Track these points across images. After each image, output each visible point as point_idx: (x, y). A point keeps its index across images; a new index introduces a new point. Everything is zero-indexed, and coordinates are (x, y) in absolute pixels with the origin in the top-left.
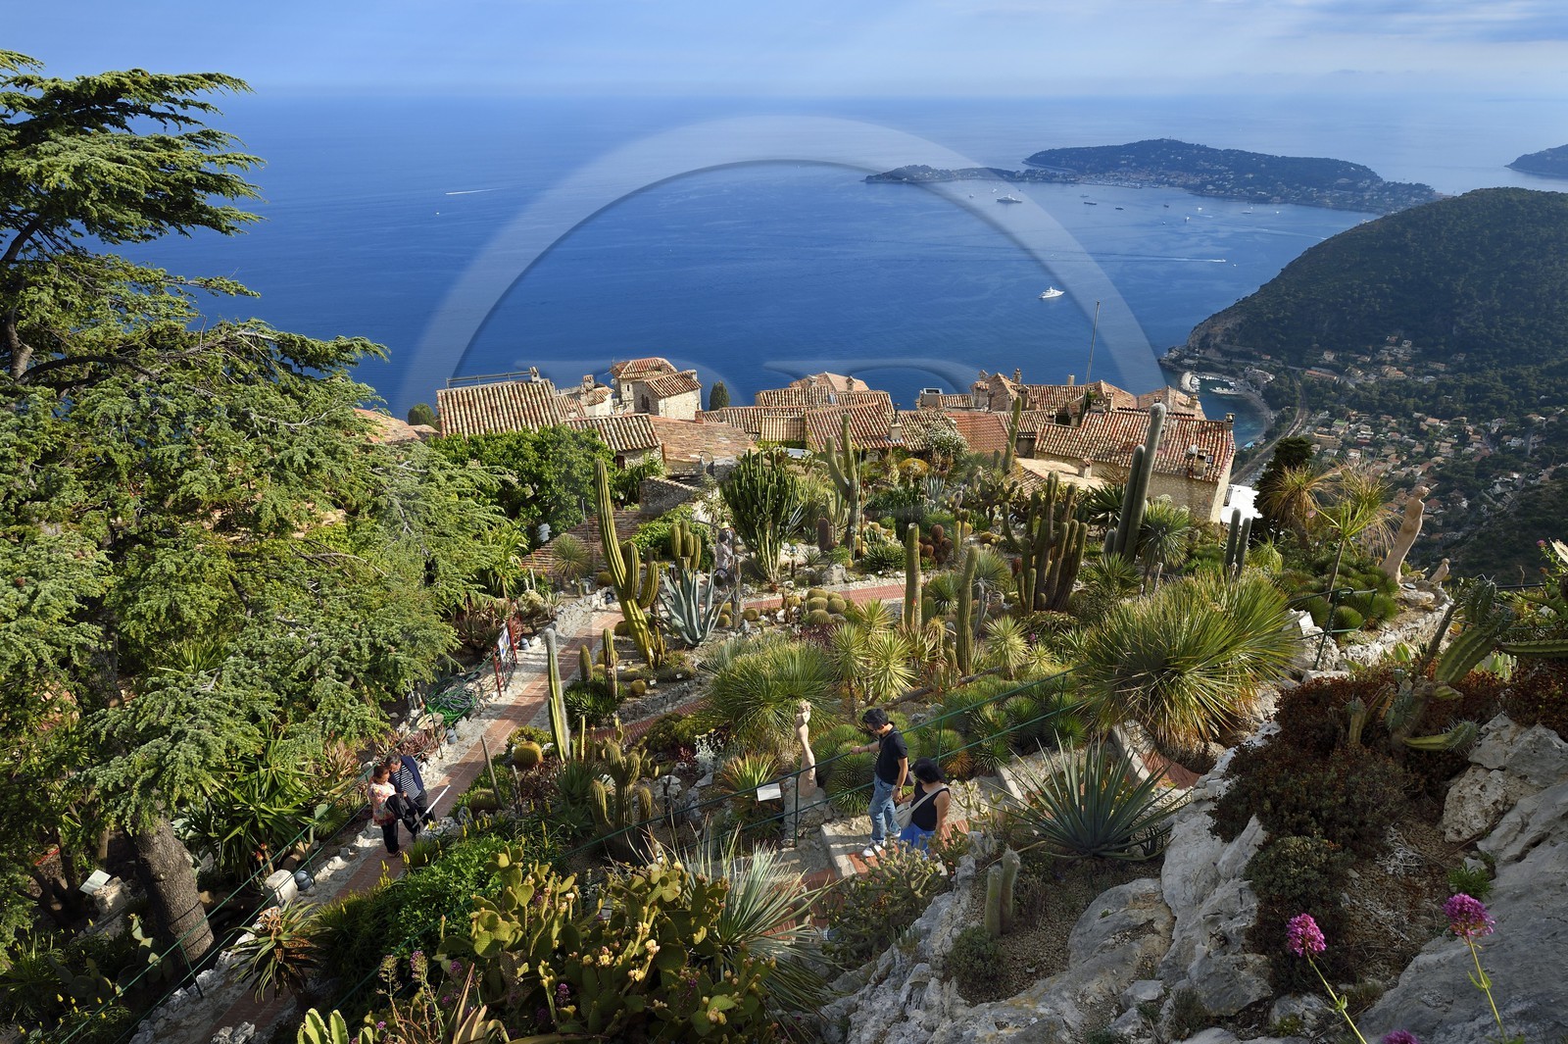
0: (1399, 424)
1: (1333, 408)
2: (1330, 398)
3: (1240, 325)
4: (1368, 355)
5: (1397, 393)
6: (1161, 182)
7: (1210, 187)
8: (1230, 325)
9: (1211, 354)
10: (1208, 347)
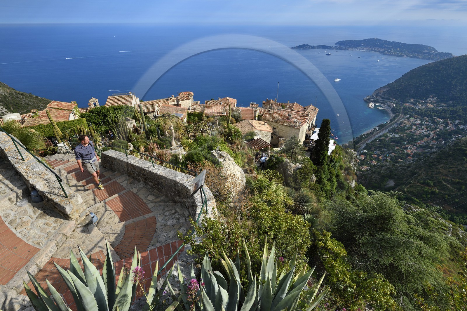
0: (429, 120)
1: (410, 114)
2: (410, 112)
3: (388, 90)
4: (423, 100)
5: (430, 111)
6: (372, 50)
7: (386, 52)
8: (385, 90)
9: (379, 98)
10: (378, 96)
